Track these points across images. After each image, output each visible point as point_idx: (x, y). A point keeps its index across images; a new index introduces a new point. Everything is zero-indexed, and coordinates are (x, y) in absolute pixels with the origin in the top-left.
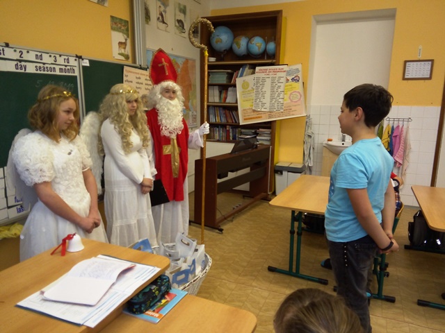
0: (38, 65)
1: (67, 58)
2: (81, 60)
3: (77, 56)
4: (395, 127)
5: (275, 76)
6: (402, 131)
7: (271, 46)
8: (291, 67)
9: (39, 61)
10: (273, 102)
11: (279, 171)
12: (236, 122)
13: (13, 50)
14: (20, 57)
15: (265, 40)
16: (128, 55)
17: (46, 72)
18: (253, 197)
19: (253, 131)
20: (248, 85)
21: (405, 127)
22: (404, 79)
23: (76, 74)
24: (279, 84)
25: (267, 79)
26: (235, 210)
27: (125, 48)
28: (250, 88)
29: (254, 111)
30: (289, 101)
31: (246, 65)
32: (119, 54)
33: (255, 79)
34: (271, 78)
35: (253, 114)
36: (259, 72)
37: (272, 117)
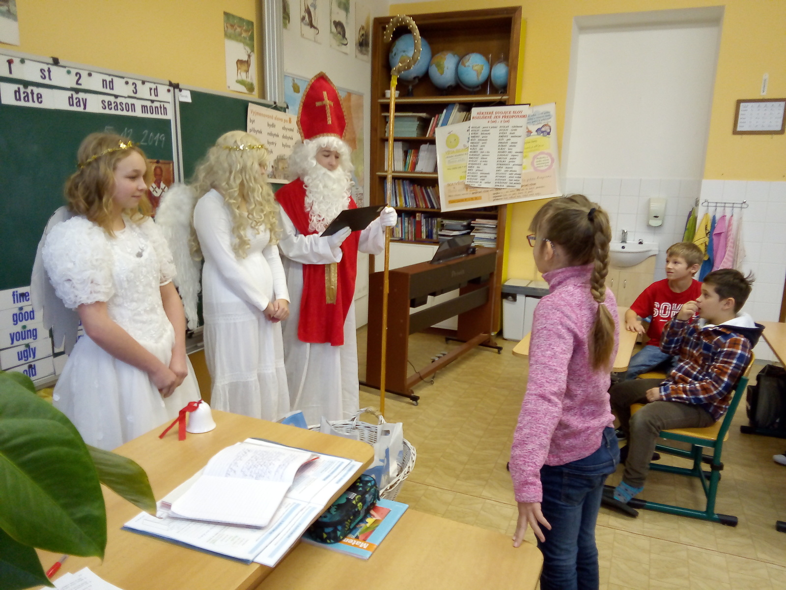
0: (107, 98)
1: (153, 86)
2: (177, 90)
3: (171, 84)
4: (718, 217)
5: (506, 124)
6: (730, 225)
7: (500, 71)
8: (536, 109)
9: (108, 91)
10: (503, 170)
11: (511, 294)
12: (433, 207)
13: (65, 70)
14: (77, 83)
15: (488, 59)
16: (252, 84)
17: (119, 113)
18: (464, 341)
19: (465, 223)
20: (457, 140)
21: (735, 218)
22: (735, 132)
23: (170, 116)
24: (513, 140)
25: (492, 131)
26: (435, 365)
27: (247, 71)
28: (460, 146)
29: (467, 187)
30: (531, 170)
31: (453, 104)
32: (238, 82)
33: (471, 129)
34: (498, 129)
35: (465, 192)
36: (478, 118)
37: (499, 198)
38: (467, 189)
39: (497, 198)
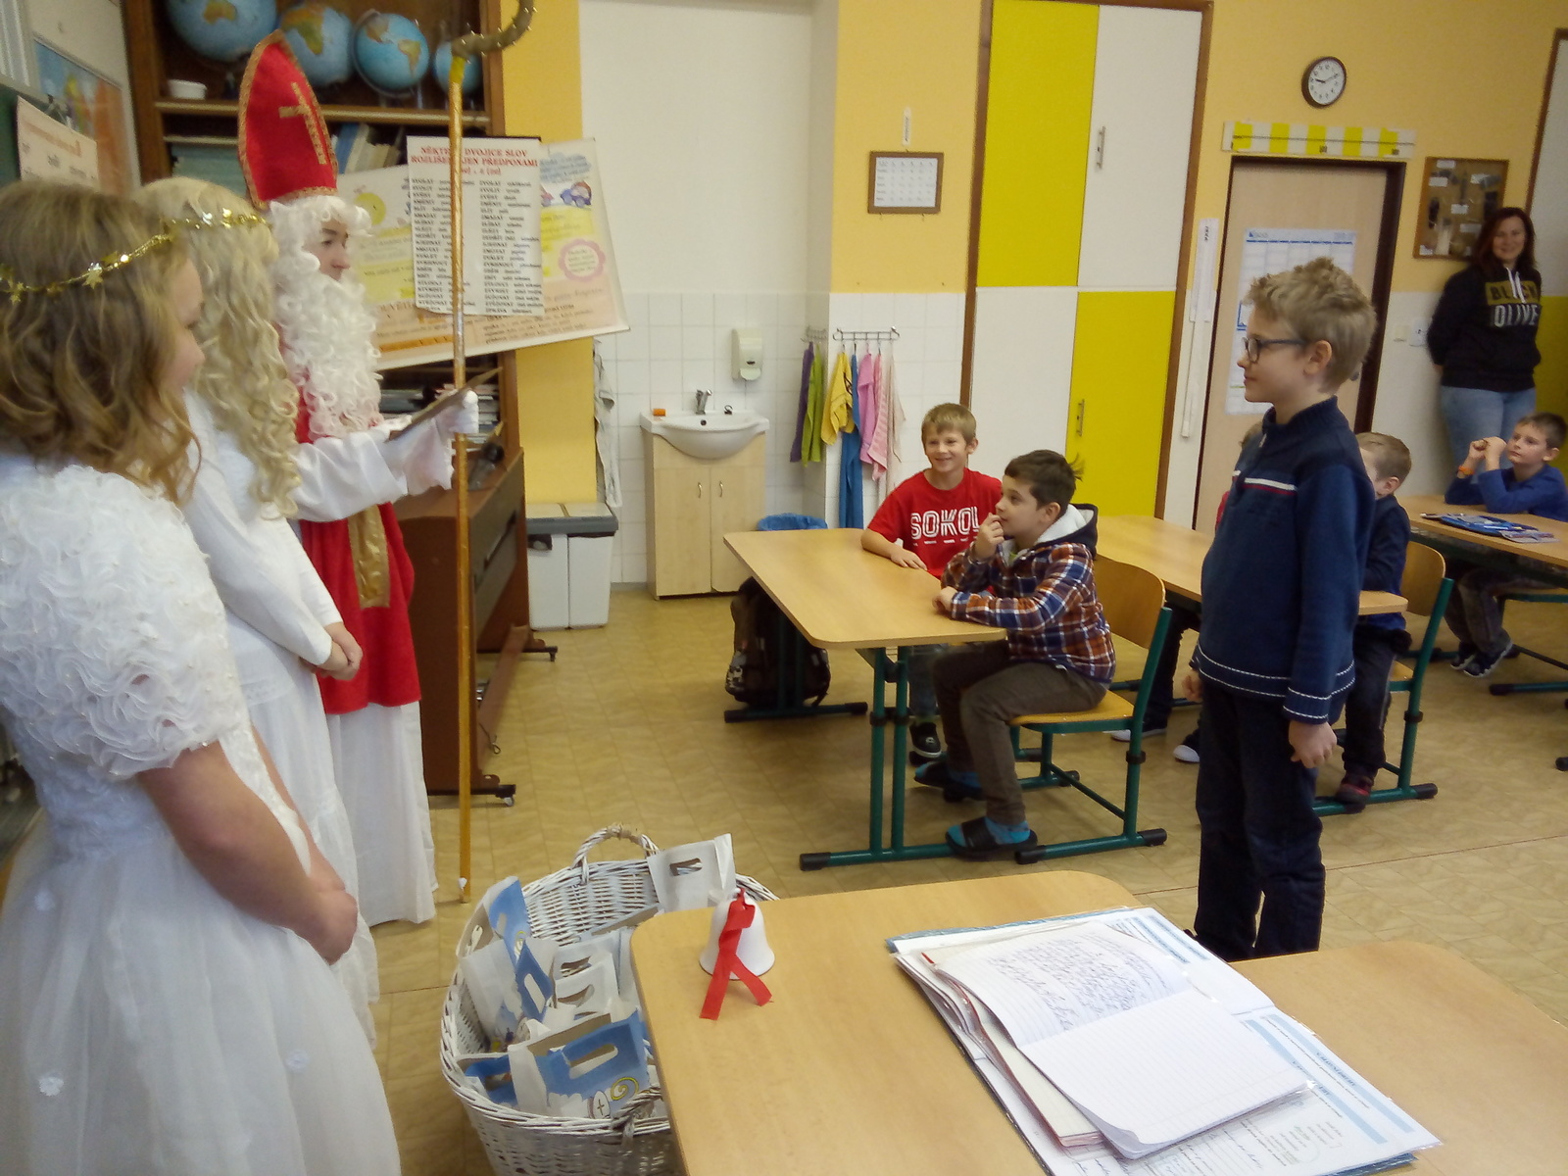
4: (859, 358)
5: (493, 178)
6: (877, 370)
8: (555, 149)
10: (500, 277)
15: (423, 27)
20: (380, 208)
21: (883, 358)
22: (873, 210)
24: (514, 212)
26: (487, 708)
28: (388, 223)
29: (422, 313)
30: (561, 276)
31: (354, 124)
33: (411, 184)
34: (478, 186)
35: (417, 324)
36: (424, 160)
37: (497, 336)
38: (420, 317)
39: (494, 337)
